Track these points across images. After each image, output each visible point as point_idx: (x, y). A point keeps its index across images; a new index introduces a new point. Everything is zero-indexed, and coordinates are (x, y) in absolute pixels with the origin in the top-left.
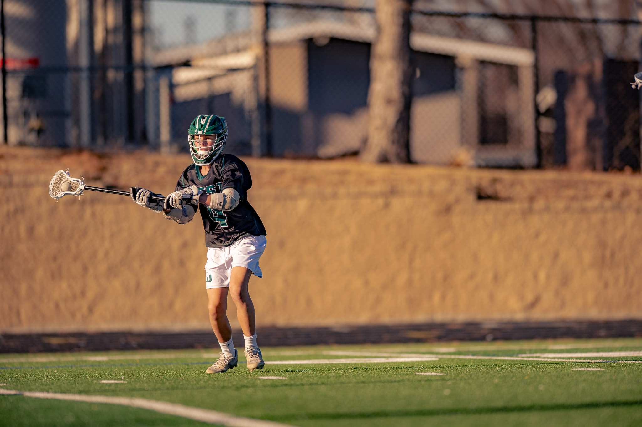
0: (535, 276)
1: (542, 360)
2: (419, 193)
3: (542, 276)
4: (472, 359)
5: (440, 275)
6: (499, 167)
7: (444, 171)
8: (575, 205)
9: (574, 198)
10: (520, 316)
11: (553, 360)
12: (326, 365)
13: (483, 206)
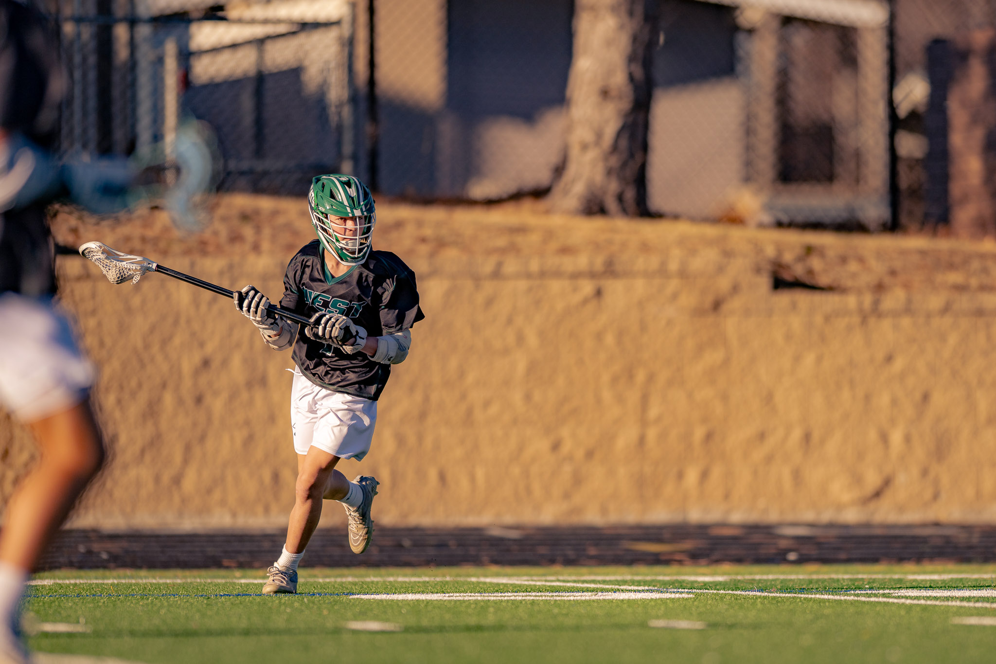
0: (884, 438)
1: (896, 601)
2: (663, 272)
3: (896, 437)
4: (760, 597)
5: (699, 433)
6: (816, 226)
7: (711, 231)
8: (964, 302)
9: (960, 288)
10: (851, 516)
11: (916, 602)
12: (476, 604)
13: (784, 298)
